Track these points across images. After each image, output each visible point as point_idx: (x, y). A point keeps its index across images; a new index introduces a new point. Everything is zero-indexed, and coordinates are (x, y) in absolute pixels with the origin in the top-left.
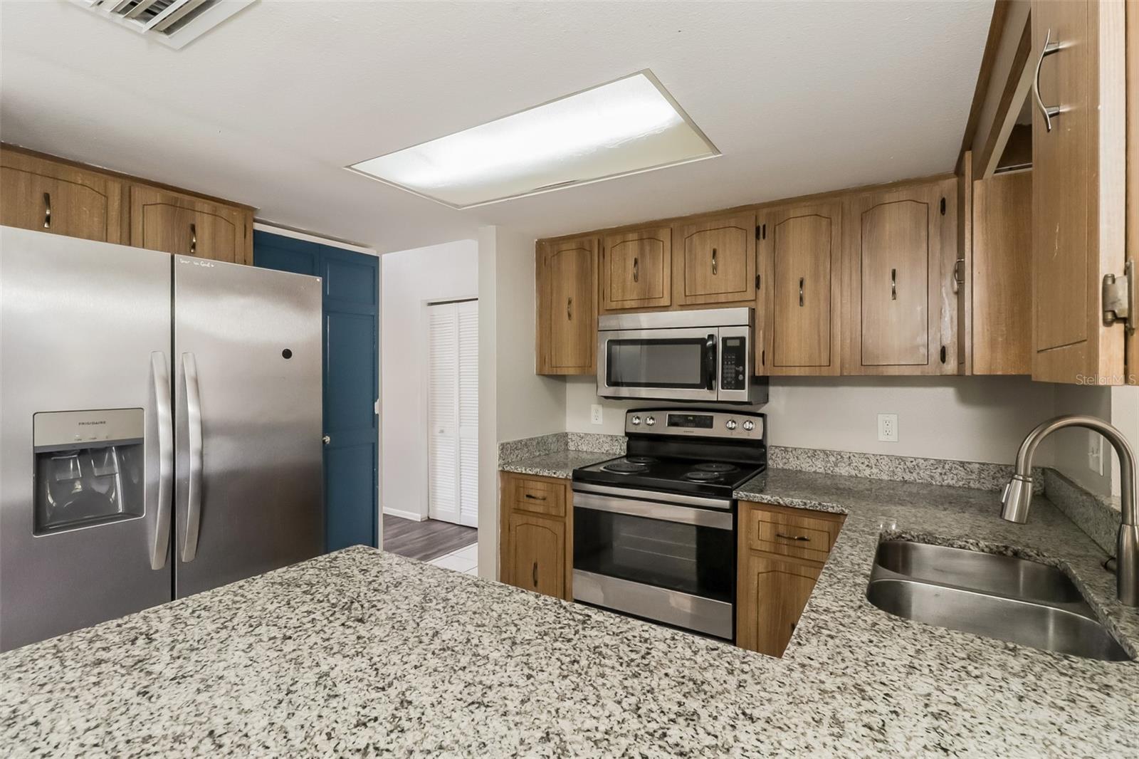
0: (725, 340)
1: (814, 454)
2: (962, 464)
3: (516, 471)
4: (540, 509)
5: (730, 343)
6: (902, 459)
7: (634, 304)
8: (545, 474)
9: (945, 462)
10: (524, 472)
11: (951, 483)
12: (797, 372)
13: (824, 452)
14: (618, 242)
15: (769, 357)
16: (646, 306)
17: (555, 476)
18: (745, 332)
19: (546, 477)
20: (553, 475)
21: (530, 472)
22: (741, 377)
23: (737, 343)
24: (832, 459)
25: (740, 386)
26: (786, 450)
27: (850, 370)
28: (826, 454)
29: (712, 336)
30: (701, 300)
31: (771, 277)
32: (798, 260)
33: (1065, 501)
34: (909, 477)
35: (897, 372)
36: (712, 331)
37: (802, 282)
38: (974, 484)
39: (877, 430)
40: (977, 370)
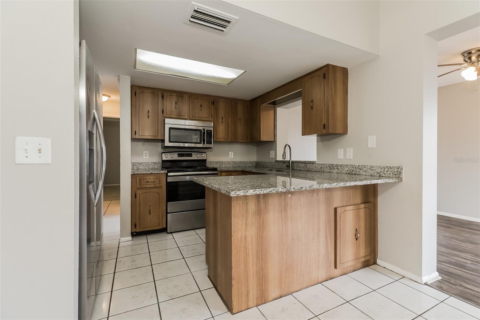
0: (207, 130)
1: (217, 162)
2: (244, 162)
3: (141, 173)
4: (152, 186)
5: (209, 132)
6: (235, 162)
7: (175, 116)
8: (155, 172)
9: (241, 162)
10: (145, 173)
11: (243, 166)
12: (221, 140)
13: (219, 162)
14: (169, 95)
15: (215, 136)
16: (179, 118)
17: (160, 173)
18: (212, 129)
19: (156, 173)
20: (159, 172)
21: (148, 173)
22: (211, 141)
23: (210, 132)
24: (221, 163)
25: (211, 143)
26: (210, 162)
27: (232, 140)
28: (220, 162)
29: (204, 129)
30: (197, 118)
31: (215, 115)
32: (222, 113)
33: (264, 165)
34: (235, 166)
35: (240, 141)
36: (203, 128)
37: (223, 118)
38: (246, 166)
39: (229, 156)
40: (262, 140)
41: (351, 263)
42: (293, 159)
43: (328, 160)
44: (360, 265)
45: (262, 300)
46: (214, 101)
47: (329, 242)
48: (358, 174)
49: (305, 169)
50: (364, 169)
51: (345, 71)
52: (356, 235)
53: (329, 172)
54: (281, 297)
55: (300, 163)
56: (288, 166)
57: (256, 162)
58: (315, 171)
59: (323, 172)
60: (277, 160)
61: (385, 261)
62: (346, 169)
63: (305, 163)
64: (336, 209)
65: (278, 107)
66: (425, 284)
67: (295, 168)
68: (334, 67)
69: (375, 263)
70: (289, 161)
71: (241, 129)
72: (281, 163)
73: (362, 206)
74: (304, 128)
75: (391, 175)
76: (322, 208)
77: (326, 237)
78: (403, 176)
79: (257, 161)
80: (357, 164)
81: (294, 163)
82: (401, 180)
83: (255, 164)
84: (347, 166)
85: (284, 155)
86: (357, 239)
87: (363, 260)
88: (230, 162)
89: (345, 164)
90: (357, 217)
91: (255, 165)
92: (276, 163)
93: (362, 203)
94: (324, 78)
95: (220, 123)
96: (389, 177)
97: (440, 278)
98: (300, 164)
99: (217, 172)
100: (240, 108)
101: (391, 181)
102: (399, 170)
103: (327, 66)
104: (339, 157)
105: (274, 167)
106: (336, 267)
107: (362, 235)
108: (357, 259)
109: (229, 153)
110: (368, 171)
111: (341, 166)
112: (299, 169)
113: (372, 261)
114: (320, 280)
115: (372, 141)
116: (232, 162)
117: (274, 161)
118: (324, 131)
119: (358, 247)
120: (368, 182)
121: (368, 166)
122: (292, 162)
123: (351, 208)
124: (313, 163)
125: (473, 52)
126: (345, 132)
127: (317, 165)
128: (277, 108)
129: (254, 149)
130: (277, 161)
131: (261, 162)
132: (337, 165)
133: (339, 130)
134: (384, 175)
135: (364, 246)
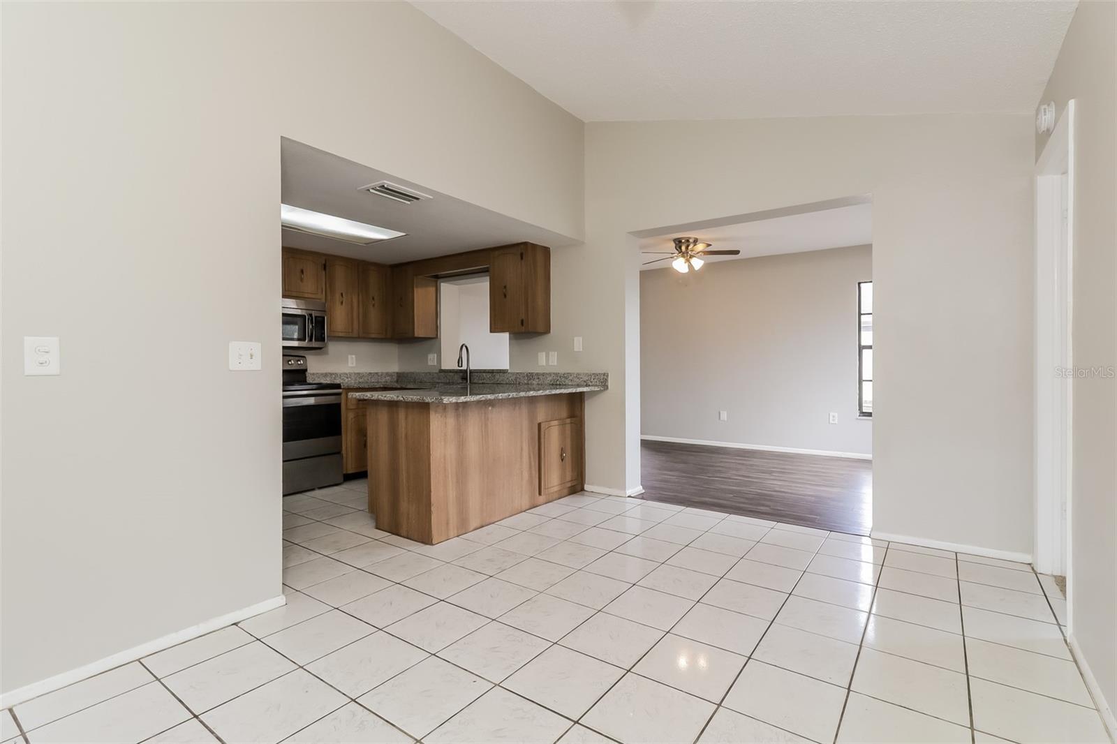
0: (316, 317)
1: (326, 375)
2: (377, 373)
5: (319, 319)
6: (359, 374)
11: (374, 381)
12: (340, 335)
15: (331, 327)
18: (325, 314)
22: (324, 336)
23: (321, 319)
25: (323, 340)
26: (313, 374)
27: (359, 335)
28: (331, 374)
29: (311, 315)
30: (294, 294)
31: (328, 290)
32: (340, 285)
33: (417, 378)
34: (361, 380)
35: (373, 336)
36: (310, 312)
37: (342, 294)
38: (380, 380)
39: (348, 362)
40: (416, 335)
41: (556, 489)
42: (472, 367)
43: (525, 368)
44: (566, 491)
45: (463, 529)
46: (327, 264)
47: (533, 464)
48: (563, 385)
49: (492, 382)
50: (571, 378)
51: (546, 251)
52: (561, 455)
53: (528, 384)
54: (482, 527)
55: (484, 372)
56: (465, 378)
57: (397, 373)
58: (507, 384)
59: (519, 384)
60: (443, 368)
61: (592, 484)
62: (549, 378)
63: (492, 372)
64: (539, 425)
65: (443, 282)
66: (629, 497)
67: (475, 381)
68: (534, 246)
69: (583, 489)
70: (466, 371)
71: (374, 316)
72: (451, 374)
73: (568, 421)
74: (493, 322)
75: (598, 384)
76: (525, 423)
77: (530, 458)
78: (610, 384)
79: (400, 371)
80: (562, 371)
81: (473, 372)
82: (607, 388)
83: (395, 378)
84: (550, 374)
85: (460, 361)
86: (562, 460)
87: (569, 485)
88: (350, 374)
89: (548, 372)
90: (562, 433)
91: (395, 380)
92: (440, 374)
93: (568, 418)
94: (522, 258)
95: (338, 303)
96: (596, 386)
97: (644, 491)
98: (484, 374)
99: (341, 391)
100: (374, 280)
101: (596, 389)
102: (605, 377)
103: (525, 244)
104: (540, 364)
105: (438, 381)
106: (540, 494)
107: (568, 455)
108: (562, 483)
109: (347, 358)
110: (575, 379)
111: (543, 374)
112: (481, 382)
113: (579, 488)
114: (524, 509)
115: (578, 344)
116: (355, 374)
117: (437, 371)
118: (523, 329)
119: (563, 469)
120: (573, 390)
121: (574, 374)
122: (471, 372)
123: (556, 423)
124: (504, 372)
125: (683, 241)
126: (547, 331)
127: (510, 375)
128: (442, 284)
129: (393, 350)
130: (442, 371)
131: (407, 373)
132: (537, 374)
133: (540, 329)
134: (590, 384)
135: (570, 470)
